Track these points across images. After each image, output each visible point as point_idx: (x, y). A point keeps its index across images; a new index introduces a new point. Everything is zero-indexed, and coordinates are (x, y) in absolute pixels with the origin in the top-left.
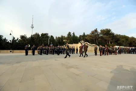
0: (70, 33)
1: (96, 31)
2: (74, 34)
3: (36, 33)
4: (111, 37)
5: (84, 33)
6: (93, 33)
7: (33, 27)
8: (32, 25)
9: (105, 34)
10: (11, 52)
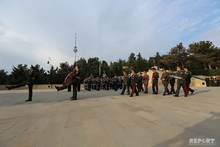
0: (132, 55)
1: (180, 47)
2: (139, 55)
3: (81, 58)
4: (213, 56)
5: (158, 53)
6: (174, 51)
7: (76, 51)
8: (75, 47)
9: (199, 51)
10: (49, 87)
